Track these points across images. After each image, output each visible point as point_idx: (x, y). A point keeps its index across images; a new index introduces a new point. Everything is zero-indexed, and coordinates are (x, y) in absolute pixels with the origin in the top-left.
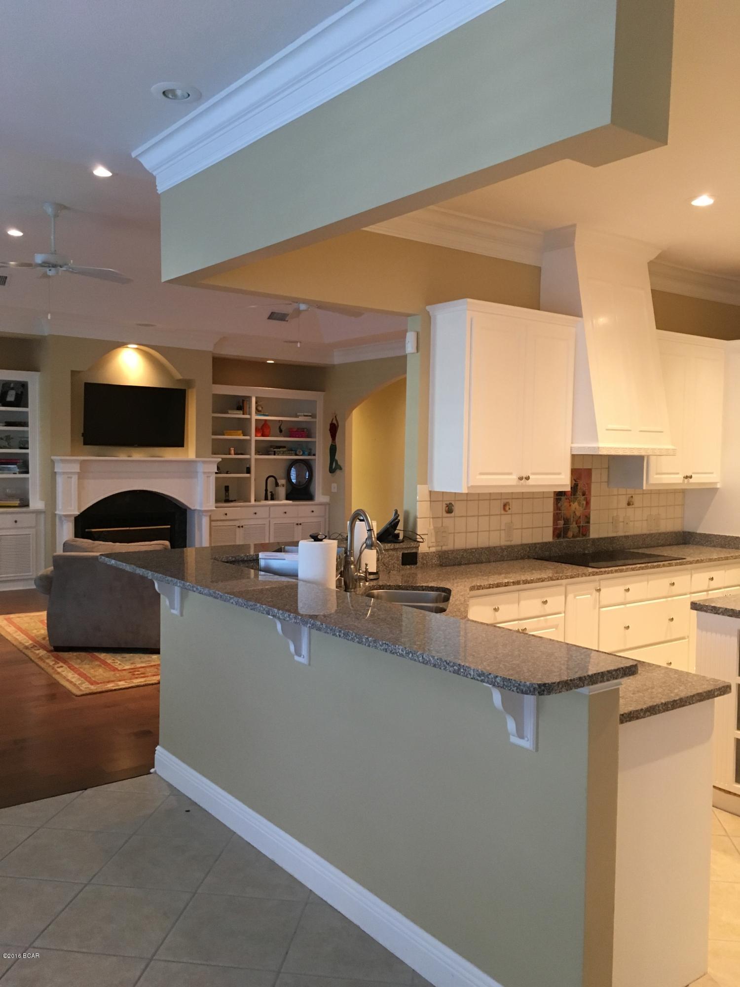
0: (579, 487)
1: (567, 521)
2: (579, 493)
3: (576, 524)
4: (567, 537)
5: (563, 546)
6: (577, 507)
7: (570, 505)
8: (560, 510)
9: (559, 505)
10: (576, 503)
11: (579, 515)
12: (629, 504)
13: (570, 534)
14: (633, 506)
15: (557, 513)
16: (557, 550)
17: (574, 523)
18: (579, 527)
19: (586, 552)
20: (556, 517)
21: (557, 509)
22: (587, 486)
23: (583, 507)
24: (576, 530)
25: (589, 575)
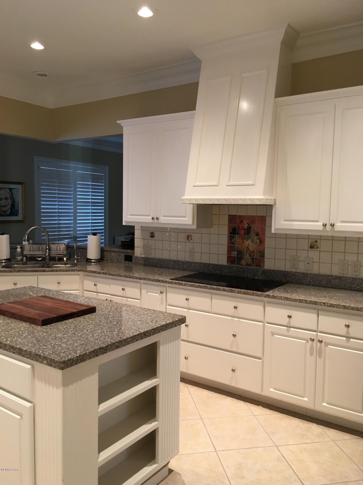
0: (252, 229)
1: (240, 253)
2: (252, 234)
3: (250, 256)
4: (240, 264)
5: (233, 270)
6: (251, 244)
7: (243, 242)
8: (233, 244)
9: (233, 240)
10: (249, 241)
11: (253, 250)
12: (312, 247)
13: (243, 262)
14: (318, 249)
15: (231, 247)
16: (228, 272)
17: (248, 255)
18: (253, 259)
19: (256, 278)
20: (231, 248)
21: (231, 243)
22: (260, 229)
23: (256, 244)
24: (250, 261)
25: (153, 281)
